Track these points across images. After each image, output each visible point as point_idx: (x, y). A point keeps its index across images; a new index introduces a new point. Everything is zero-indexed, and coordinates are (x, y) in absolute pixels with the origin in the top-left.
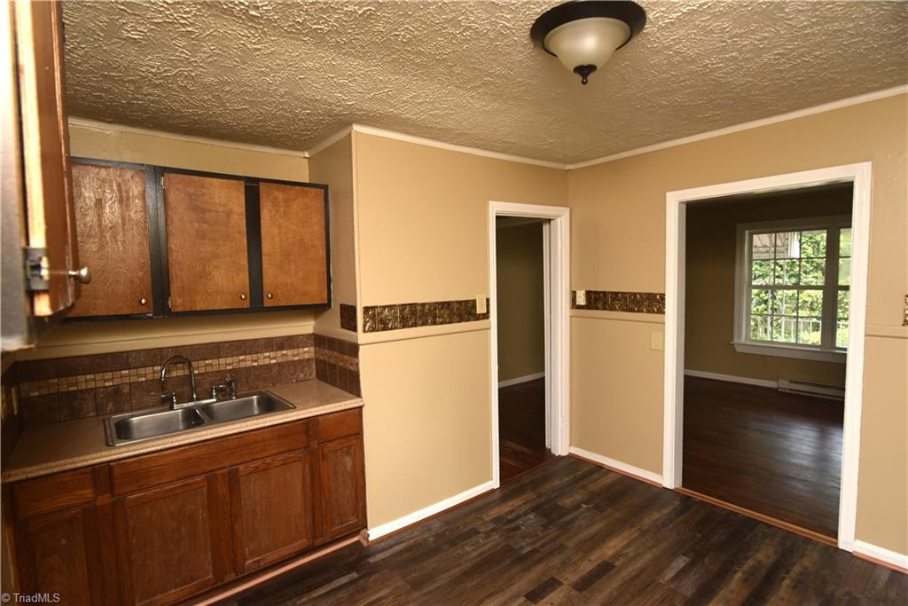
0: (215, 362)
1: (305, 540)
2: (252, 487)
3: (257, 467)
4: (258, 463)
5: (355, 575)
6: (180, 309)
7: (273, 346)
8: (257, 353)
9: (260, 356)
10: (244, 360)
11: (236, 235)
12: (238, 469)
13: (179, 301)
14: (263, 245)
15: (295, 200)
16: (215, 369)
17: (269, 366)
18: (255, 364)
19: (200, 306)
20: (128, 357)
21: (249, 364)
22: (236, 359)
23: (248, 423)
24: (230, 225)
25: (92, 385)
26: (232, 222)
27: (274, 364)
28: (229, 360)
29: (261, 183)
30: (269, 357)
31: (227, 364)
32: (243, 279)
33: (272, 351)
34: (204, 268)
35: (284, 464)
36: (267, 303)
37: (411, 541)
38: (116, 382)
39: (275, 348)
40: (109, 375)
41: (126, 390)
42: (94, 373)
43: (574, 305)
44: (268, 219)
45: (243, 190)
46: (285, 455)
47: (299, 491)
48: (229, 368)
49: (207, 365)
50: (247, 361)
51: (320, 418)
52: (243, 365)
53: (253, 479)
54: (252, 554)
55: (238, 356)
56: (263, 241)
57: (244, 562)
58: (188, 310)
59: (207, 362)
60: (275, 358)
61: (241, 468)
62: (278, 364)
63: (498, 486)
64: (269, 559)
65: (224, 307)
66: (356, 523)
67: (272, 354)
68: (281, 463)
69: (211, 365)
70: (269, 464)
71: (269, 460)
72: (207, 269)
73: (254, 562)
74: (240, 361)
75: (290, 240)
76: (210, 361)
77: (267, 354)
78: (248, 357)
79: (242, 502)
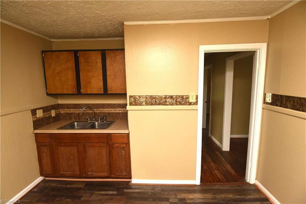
0: (103, 109)
1: (107, 174)
2: (90, 151)
3: (91, 145)
4: (92, 144)
5: (116, 193)
6: (84, 93)
7: (120, 107)
8: (115, 108)
9: (116, 109)
10: (111, 110)
11: (99, 69)
12: (85, 144)
13: (83, 90)
14: (107, 72)
15: (118, 55)
16: (103, 112)
17: (119, 113)
18: (115, 112)
19: (89, 92)
20: (81, 105)
21: (113, 111)
22: (109, 109)
23: (94, 131)
24: (97, 66)
25: (73, 112)
26: (98, 65)
27: (121, 113)
28: (107, 109)
29: (106, 51)
30: (119, 110)
31: (106, 111)
32: (101, 84)
33: (120, 108)
34: (90, 80)
35: (99, 147)
36: (109, 92)
37: (143, 190)
38: (79, 112)
39: (121, 107)
40: (77, 110)
41: (81, 114)
42: (74, 109)
43: (265, 102)
44: (109, 63)
45: (100, 54)
46: (100, 144)
47: (105, 157)
48: (107, 112)
49: (101, 110)
50: (112, 110)
51: (112, 134)
52: (111, 112)
53: (90, 149)
54: (91, 172)
55: (110, 108)
56: (107, 71)
57: (88, 173)
58: (86, 93)
59: (101, 109)
60: (121, 111)
61: (87, 144)
62: (122, 113)
63: (199, 184)
64: (95, 175)
65: (96, 93)
66: (126, 175)
67: (120, 109)
68: (98, 146)
69: (102, 110)
70: (95, 145)
71: (95, 144)
72: (91, 81)
73: (91, 174)
74: (110, 110)
75: (116, 70)
76: (102, 109)
77: (119, 109)
78: (113, 109)
79: (87, 155)
